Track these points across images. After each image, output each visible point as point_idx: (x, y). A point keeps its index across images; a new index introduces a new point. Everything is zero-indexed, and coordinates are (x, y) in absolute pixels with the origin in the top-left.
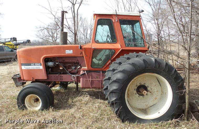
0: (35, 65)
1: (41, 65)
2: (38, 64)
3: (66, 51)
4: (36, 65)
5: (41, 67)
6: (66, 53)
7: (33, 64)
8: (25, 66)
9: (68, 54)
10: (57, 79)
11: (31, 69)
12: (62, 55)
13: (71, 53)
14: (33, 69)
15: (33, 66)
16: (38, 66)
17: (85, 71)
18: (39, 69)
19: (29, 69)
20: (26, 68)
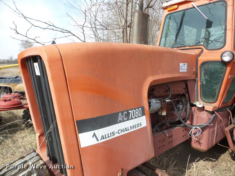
2: (138, 111)
3: (180, 64)
4: (132, 118)
5: (143, 122)
6: (181, 71)
7: (122, 115)
8: (96, 132)
9: (182, 73)
10: (164, 146)
11: (117, 135)
12: (175, 75)
13: (185, 71)
14: (123, 133)
15: (124, 121)
16: (136, 118)
17: (215, 112)
18: (138, 128)
19: (112, 137)
20: (99, 139)
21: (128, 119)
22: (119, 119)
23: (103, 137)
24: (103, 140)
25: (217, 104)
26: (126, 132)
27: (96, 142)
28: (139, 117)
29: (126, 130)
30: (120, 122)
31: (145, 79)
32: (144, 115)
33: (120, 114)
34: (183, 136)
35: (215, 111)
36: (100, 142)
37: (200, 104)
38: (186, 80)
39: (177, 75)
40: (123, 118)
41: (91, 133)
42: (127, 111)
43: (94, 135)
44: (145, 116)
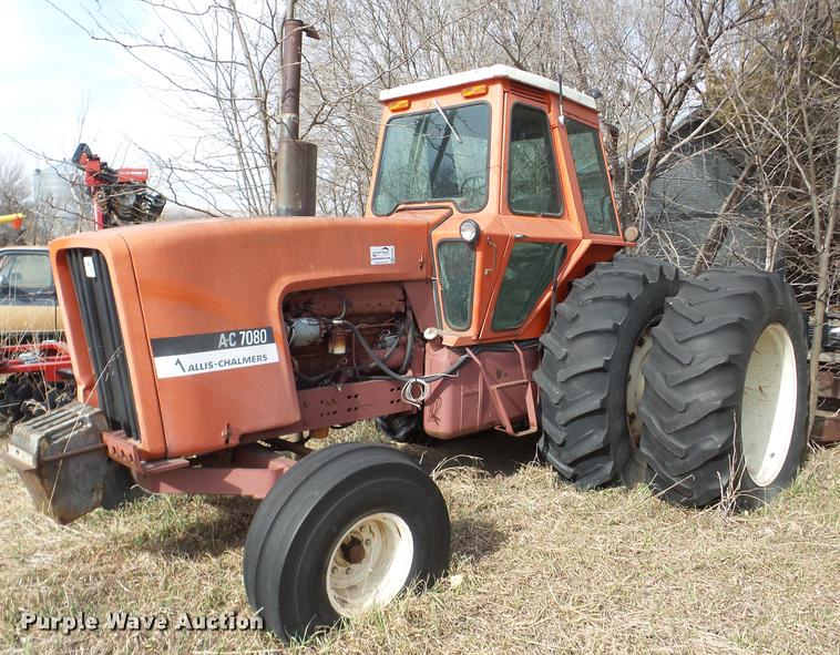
0: (238, 339)
1: (271, 339)
2: (258, 335)
3: (373, 249)
4: (246, 345)
5: (272, 353)
6: (373, 263)
7: (227, 337)
8: (182, 358)
9: (377, 266)
10: (335, 413)
11: (216, 368)
12: (355, 272)
13: (389, 262)
14: (228, 367)
15: (229, 347)
16: (253, 344)
17: (468, 350)
18: (260, 363)
19: (208, 370)
20: (186, 369)
21: (238, 345)
22: (221, 344)
23: (191, 368)
24: (192, 372)
25: (471, 333)
26: (234, 366)
27: (181, 374)
28: (260, 343)
29: (234, 362)
30: (223, 347)
31: (273, 279)
32: (273, 342)
33: (223, 336)
34: (392, 402)
35: (468, 346)
36: (187, 373)
37: (431, 332)
38: (402, 282)
39: (361, 271)
40: (228, 343)
41: (174, 358)
42: (237, 332)
43: (178, 362)
44: (274, 345)
